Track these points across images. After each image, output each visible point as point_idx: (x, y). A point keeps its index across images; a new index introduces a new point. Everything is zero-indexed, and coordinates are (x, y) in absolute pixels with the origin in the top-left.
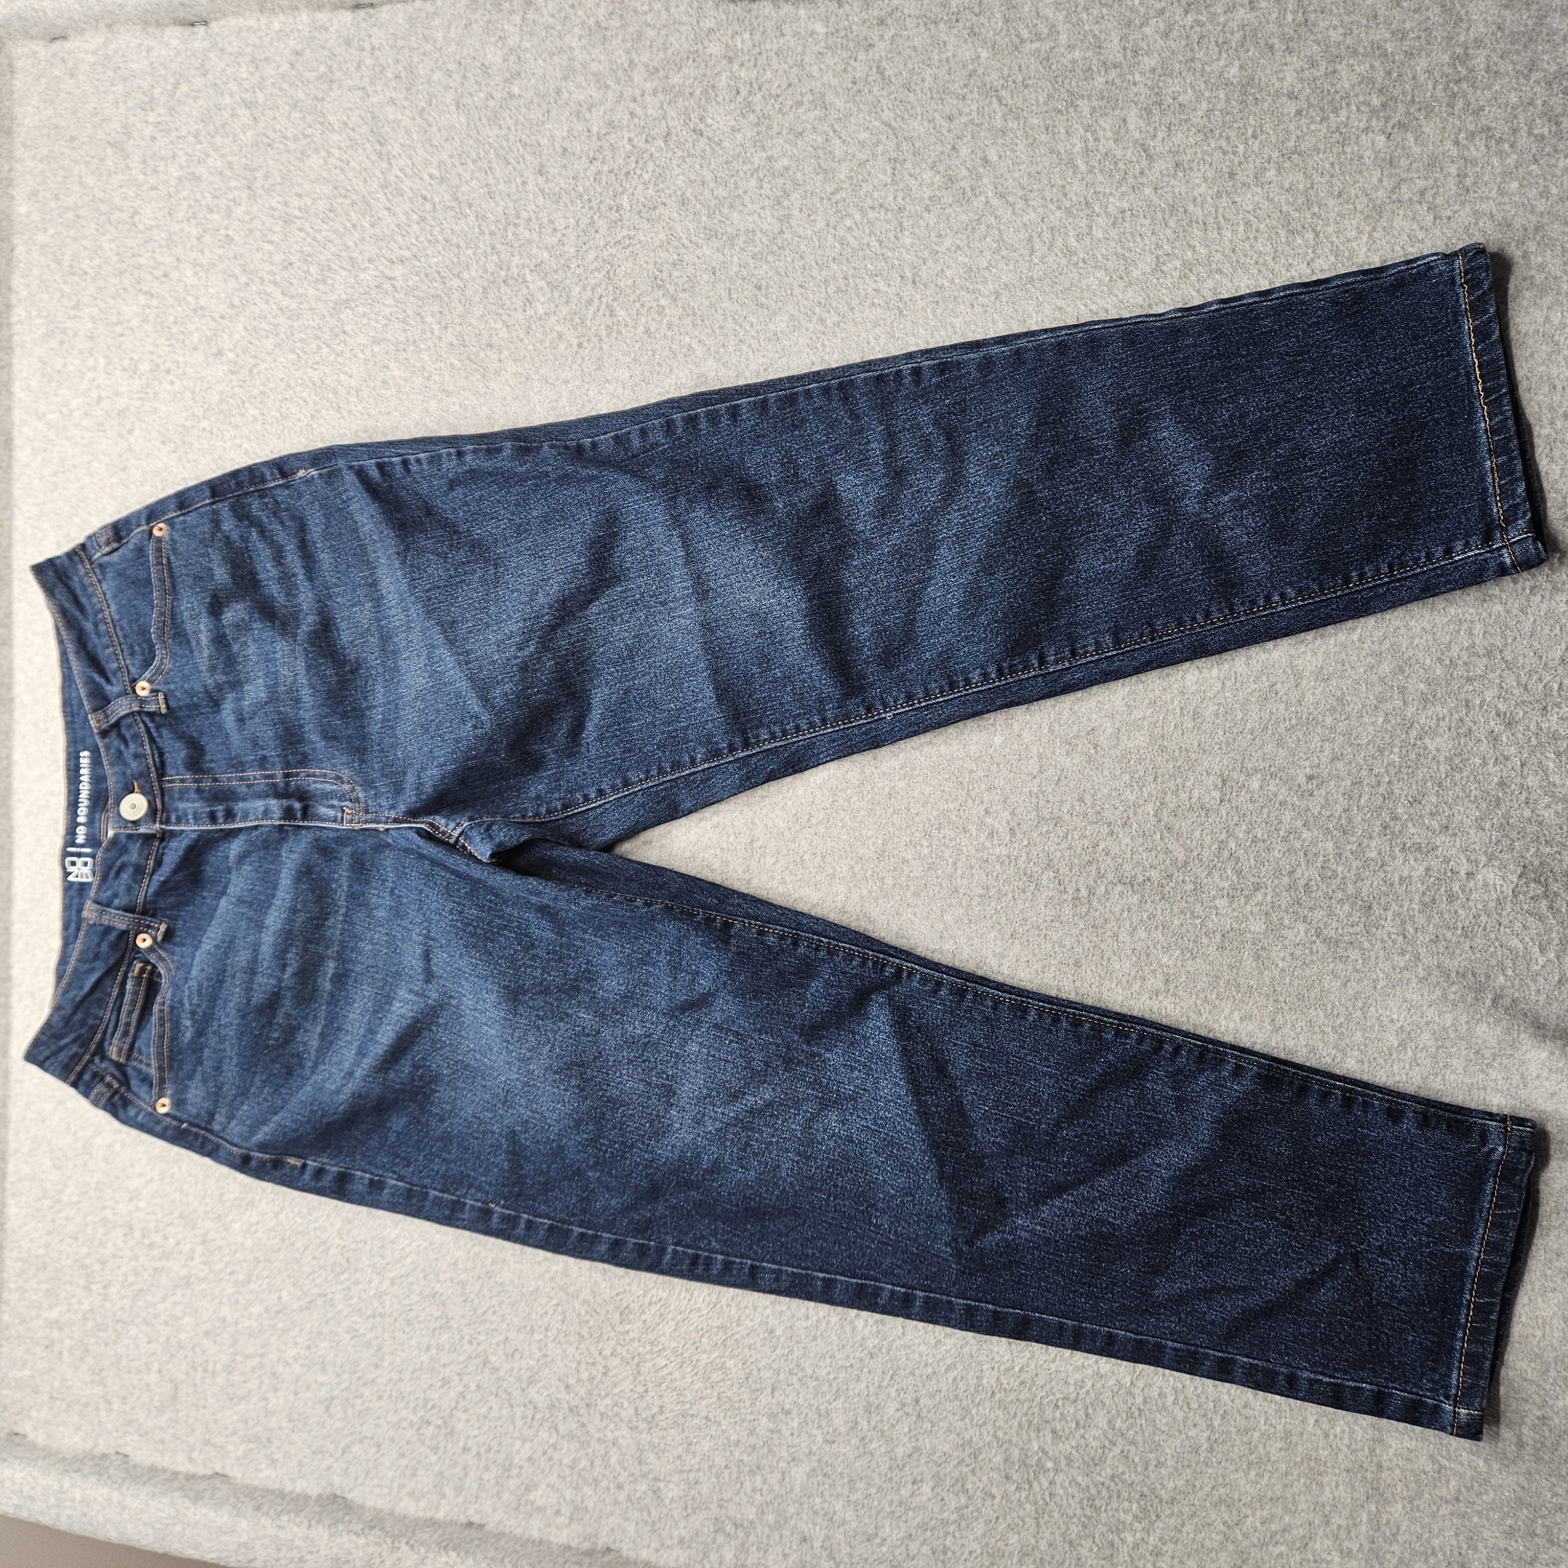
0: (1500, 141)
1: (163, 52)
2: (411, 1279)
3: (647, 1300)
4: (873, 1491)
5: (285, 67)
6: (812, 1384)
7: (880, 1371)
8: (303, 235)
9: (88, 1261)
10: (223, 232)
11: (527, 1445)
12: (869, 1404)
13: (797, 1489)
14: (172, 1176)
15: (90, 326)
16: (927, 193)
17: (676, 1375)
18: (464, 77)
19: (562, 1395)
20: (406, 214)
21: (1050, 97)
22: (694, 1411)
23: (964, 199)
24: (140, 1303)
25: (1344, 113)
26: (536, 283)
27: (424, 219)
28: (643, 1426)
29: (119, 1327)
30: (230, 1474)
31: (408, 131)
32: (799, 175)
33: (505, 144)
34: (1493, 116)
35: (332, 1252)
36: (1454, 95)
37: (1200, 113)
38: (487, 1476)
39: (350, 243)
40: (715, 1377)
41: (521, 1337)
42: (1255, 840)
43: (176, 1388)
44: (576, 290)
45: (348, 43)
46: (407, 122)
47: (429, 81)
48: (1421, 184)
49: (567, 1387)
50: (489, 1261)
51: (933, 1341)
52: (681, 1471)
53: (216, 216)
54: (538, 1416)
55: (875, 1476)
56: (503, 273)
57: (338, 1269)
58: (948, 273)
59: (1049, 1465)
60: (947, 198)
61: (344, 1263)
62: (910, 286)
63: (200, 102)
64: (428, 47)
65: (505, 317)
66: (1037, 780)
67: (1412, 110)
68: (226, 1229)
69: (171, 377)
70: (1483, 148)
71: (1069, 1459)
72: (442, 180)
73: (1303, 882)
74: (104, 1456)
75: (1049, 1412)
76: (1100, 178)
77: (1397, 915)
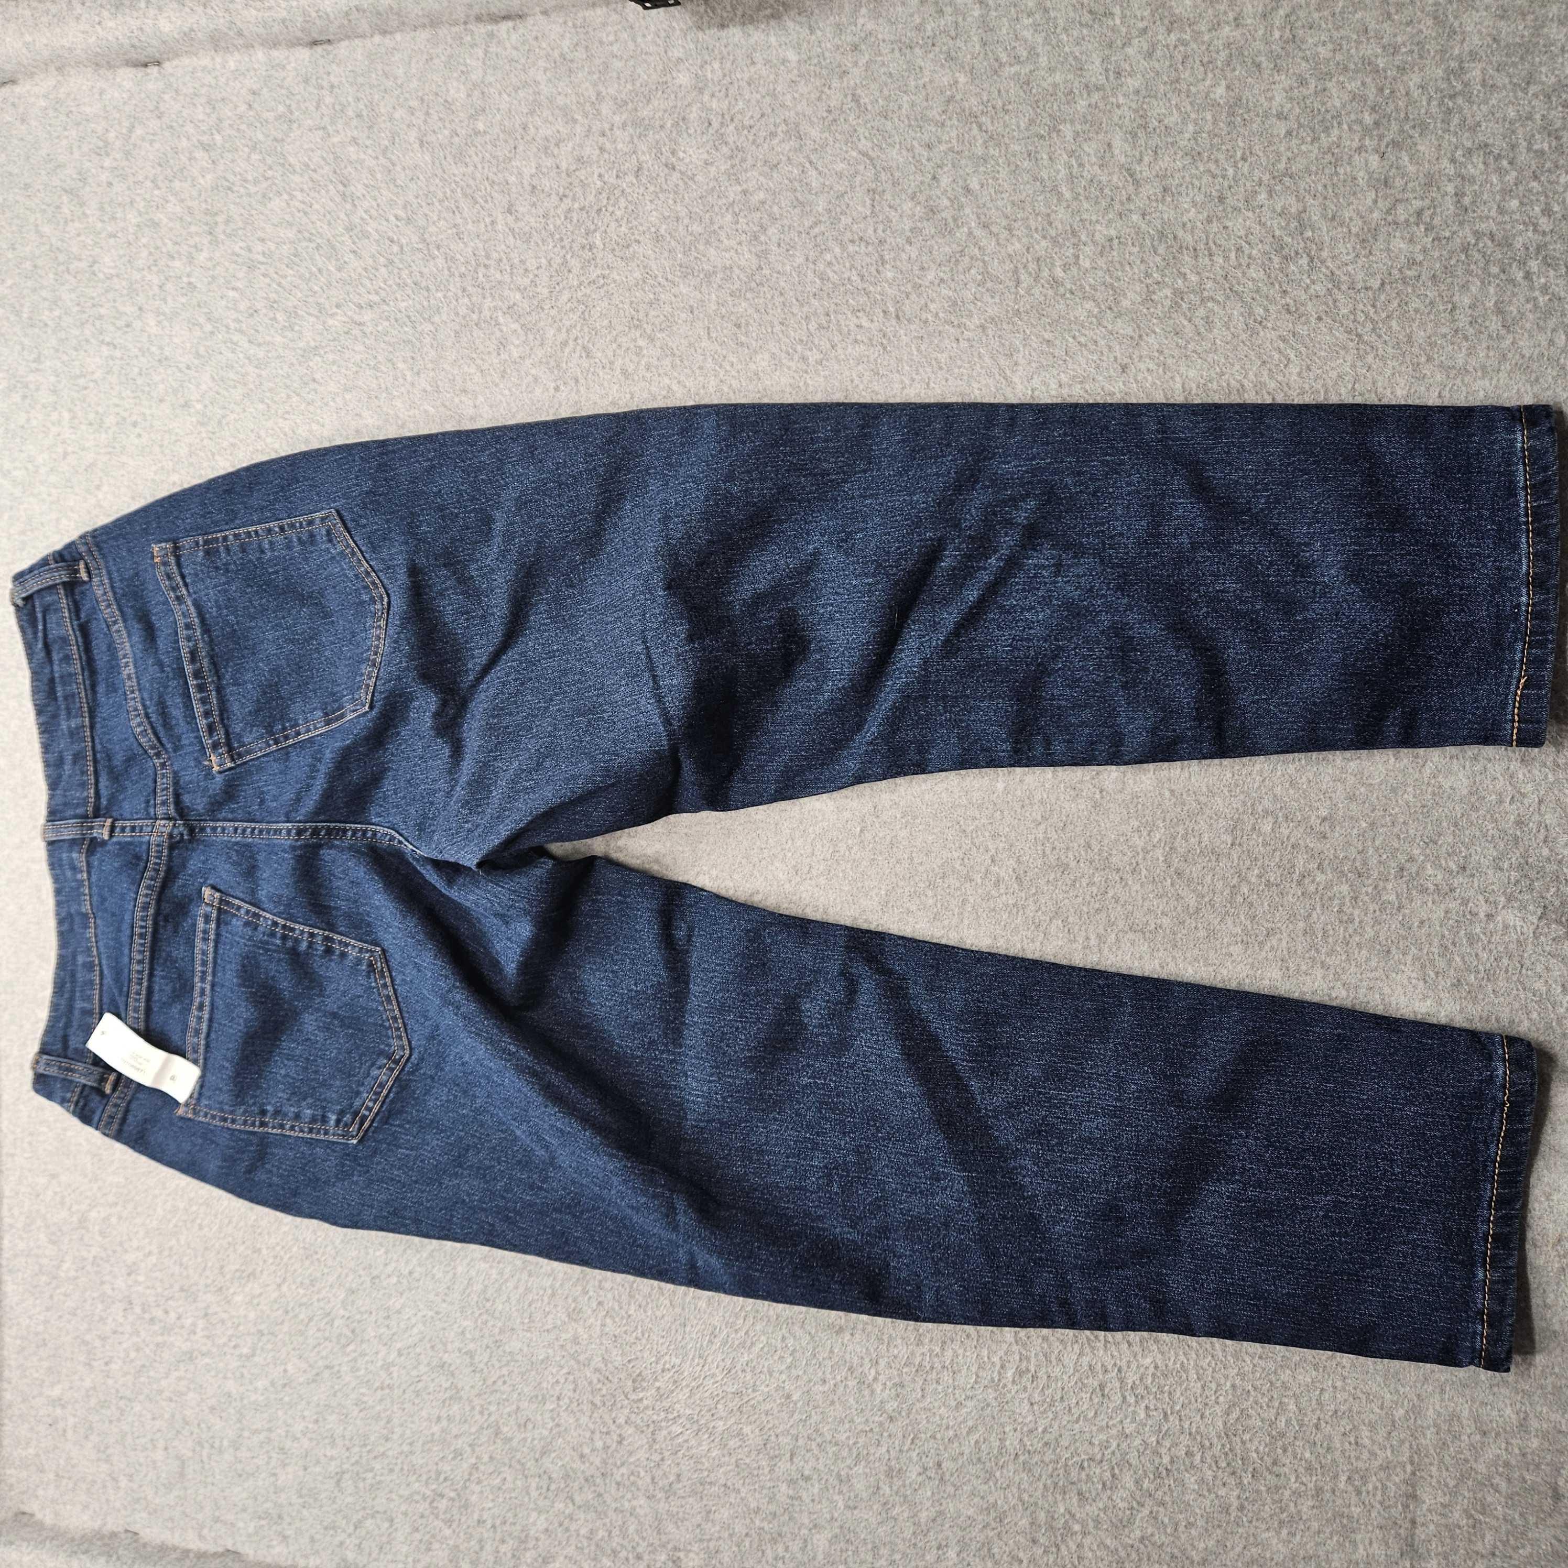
0: (1498, 157)
1: (116, 95)
2: (418, 1350)
3: (660, 1367)
4: (897, 1557)
5: (243, 108)
6: (831, 1449)
7: (900, 1435)
8: (267, 280)
9: (88, 1338)
10: (185, 280)
11: (543, 1517)
12: (891, 1469)
13: (820, 1556)
14: (171, 1249)
15: (52, 379)
16: (908, 225)
17: (693, 1442)
18: (427, 114)
19: (577, 1465)
20: (373, 257)
21: (1032, 122)
22: (712, 1478)
23: (946, 230)
24: (142, 1379)
25: (1335, 132)
26: (509, 325)
27: (391, 262)
28: (660, 1495)
29: (122, 1403)
30: (240, 1550)
31: (372, 172)
32: (775, 209)
33: (471, 182)
34: (1491, 132)
35: (336, 1323)
36: (1449, 111)
37: (1187, 136)
38: (503, 1549)
39: (316, 288)
40: (732, 1443)
41: (534, 1406)
42: (1268, 884)
43: (183, 1463)
44: (550, 332)
45: (306, 81)
46: (372, 163)
47: (391, 119)
48: (1417, 204)
49: (582, 1456)
50: (497, 1330)
51: (953, 1404)
52: (701, 1540)
53: (177, 263)
54: (553, 1487)
55: (899, 1541)
56: (475, 317)
57: (343, 1341)
58: (932, 306)
59: (1077, 1527)
60: (929, 229)
61: (349, 1334)
62: (894, 322)
63: (157, 145)
64: (390, 84)
65: (479, 362)
66: (1042, 827)
67: (1406, 127)
68: (228, 1302)
69: (138, 430)
70: (1481, 166)
71: (1097, 1522)
72: (409, 221)
73: (1319, 926)
74: (113, 1535)
75: (1074, 1473)
76: (1086, 206)
77: (1416, 959)
